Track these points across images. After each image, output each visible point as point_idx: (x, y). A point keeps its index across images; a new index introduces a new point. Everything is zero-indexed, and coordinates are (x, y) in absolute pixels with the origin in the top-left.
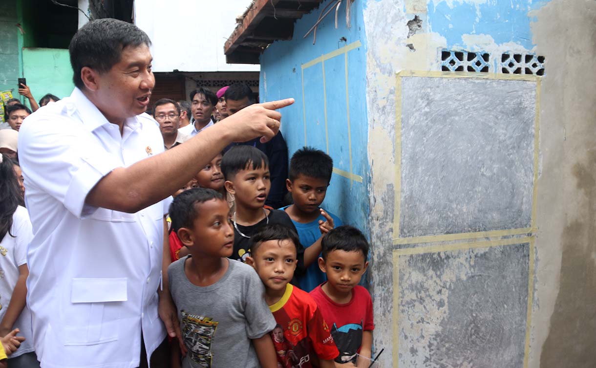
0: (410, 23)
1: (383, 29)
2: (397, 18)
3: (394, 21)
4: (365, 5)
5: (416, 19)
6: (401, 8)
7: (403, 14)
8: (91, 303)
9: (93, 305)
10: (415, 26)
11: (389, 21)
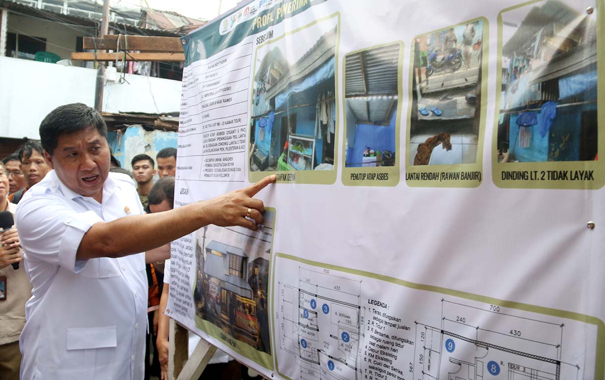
0: (146, 147)
1: (133, 149)
2: (140, 144)
3: (138, 146)
4: (126, 139)
5: (149, 145)
6: (142, 140)
7: (143, 143)
8: (84, 350)
9: (86, 352)
10: (148, 148)
11: (136, 145)
